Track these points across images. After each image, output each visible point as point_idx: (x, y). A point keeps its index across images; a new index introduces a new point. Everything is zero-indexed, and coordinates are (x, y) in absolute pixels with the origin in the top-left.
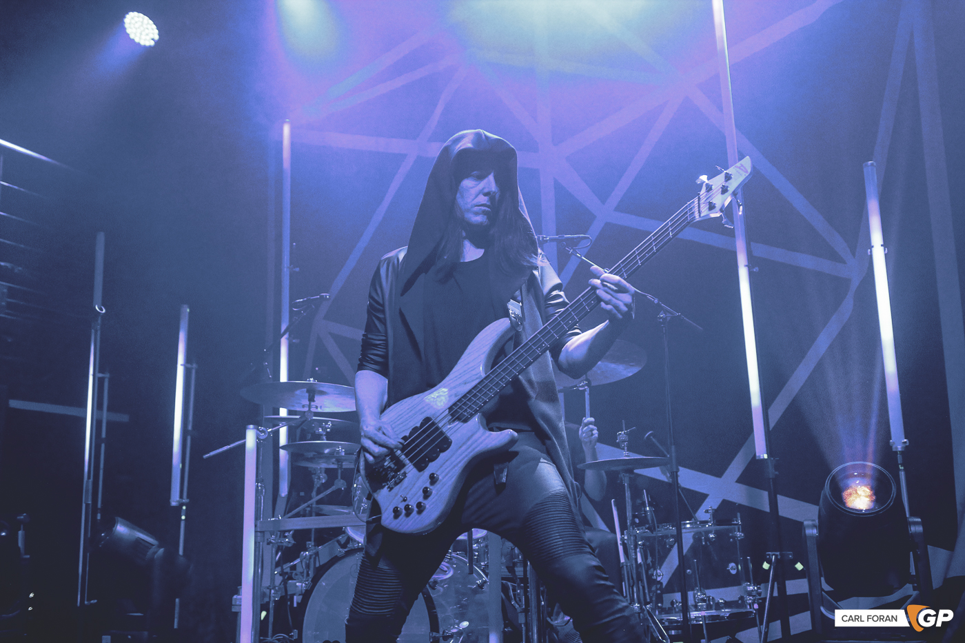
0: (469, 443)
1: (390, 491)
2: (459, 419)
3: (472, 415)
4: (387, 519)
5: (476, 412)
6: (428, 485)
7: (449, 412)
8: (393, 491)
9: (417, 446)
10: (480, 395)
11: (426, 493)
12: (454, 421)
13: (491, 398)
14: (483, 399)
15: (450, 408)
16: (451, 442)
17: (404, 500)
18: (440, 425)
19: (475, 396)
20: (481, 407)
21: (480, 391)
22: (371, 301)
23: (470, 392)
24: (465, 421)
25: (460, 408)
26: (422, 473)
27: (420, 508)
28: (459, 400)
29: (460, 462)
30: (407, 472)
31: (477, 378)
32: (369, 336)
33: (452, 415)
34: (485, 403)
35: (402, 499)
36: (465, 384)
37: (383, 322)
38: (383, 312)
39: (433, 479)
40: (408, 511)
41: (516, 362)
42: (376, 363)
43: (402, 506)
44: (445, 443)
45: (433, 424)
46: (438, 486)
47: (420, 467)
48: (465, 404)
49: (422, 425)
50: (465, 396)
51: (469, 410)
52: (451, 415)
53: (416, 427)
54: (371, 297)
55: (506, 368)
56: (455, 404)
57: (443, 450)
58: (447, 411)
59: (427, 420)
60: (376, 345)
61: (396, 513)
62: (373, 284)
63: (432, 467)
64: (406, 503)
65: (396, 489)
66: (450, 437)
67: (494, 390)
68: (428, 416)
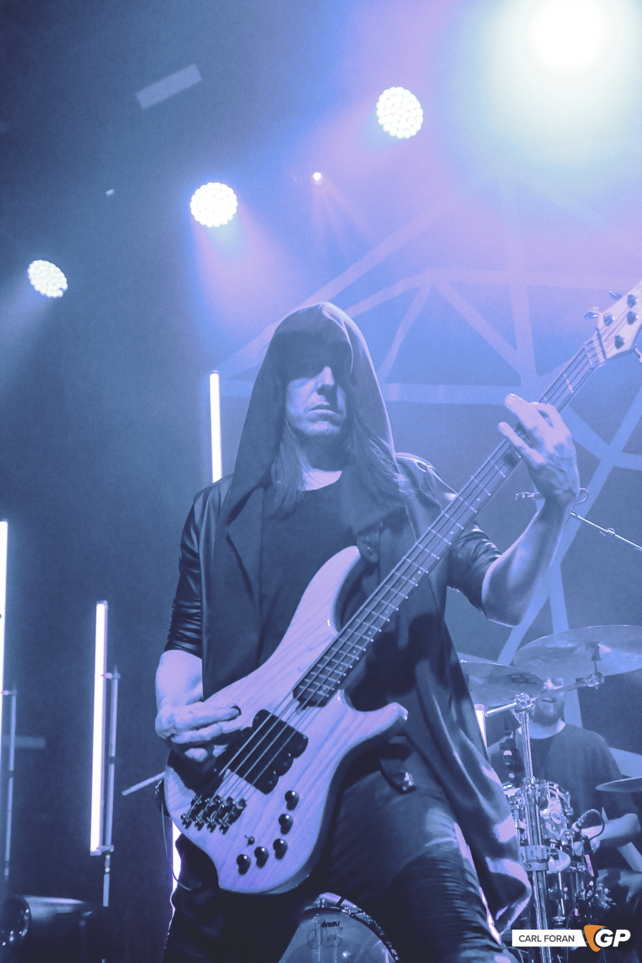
0: (336, 734)
1: (224, 833)
2: (312, 703)
3: (332, 693)
4: (229, 879)
5: (337, 687)
6: (284, 810)
7: (295, 696)
8: (229, 830)
9: (256, 755)
10: (338, 662)
11: (285, 825)
12: (304, 708)
13: (355, 663)
14: (344, 667)
15: (296, 691)
16: (307, 740)
17: (251, 842)
18: (284, 719)
19: (330, 664)
20: (343, 679)
21: (337, 656)
22: (184, 551)
23: (321, 660)
24: (323, 703)
25: (311, 685)
26: (269, 794)
27: (280, 850)
28: (308, 676)
29: (327, 766)
30: (245, 798)
31: (325, 640)
32: (181, 602)
33: (301, 700)
34: (349, 671)
35: (246, 841)
36: (310, 650)
37: (197, 579)
38: (197, 566)
39: (291, 801)
40: (261, 857)
41: (383, 604)
42: (190, 640)
43: (249, 854)
44: (297, 744)
45: (274, 718)
46: (301, 807)
47: (266, 786)
48: (317, 678)
49: (256, 722)
50: (314, 668)
51: (325, 687)
52: (299, 700)
53: (247, 729)
54: (183, 546)
55: (370, 616)
56: (302, 682)
57: (298, 753)
58: (291, 696)
59: (262, 714)
60: (191, 616)
61: (243, 865)
62: (187, 531)
63: (284, 783)
64: (254, 847)
65: (233, 828)
66: (304, 733)
67: (357, 650)
68: (262, 708)
